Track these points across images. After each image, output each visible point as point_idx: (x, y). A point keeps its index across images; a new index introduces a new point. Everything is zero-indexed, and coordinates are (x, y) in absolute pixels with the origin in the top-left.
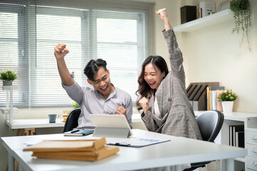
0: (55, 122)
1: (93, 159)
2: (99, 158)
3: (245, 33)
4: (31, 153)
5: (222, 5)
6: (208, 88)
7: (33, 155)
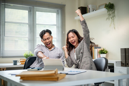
0: (16, 65)
1: (56, 80)
2: (59, 79)
3: (112, 20)
4: (19, 77)
5: (100, 6)
6: (93, 48)
7: (20, 79)
